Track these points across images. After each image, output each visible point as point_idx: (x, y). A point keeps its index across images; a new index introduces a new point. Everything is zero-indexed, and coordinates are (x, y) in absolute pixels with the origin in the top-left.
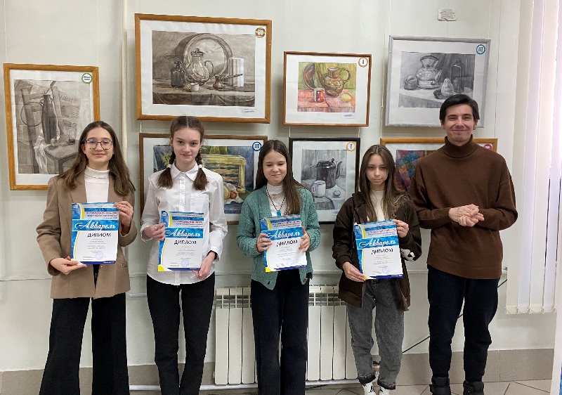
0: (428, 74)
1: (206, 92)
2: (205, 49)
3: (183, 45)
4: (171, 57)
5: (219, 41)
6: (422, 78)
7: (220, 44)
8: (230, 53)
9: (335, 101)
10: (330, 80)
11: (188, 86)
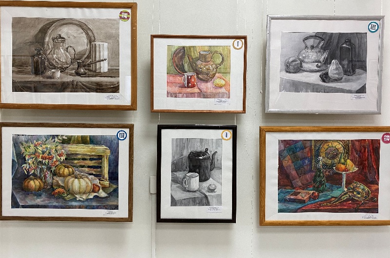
0: (312, 55)
1: (68, 79)
2: (67, 34)
3: (44, 31)
4: (32, 43)
5: (82, 25)
6: (306, 60)
7: (83, 29)
8: (93, 38)
9: (208, 87)
10: (201, 64)
11: (49, 73)
